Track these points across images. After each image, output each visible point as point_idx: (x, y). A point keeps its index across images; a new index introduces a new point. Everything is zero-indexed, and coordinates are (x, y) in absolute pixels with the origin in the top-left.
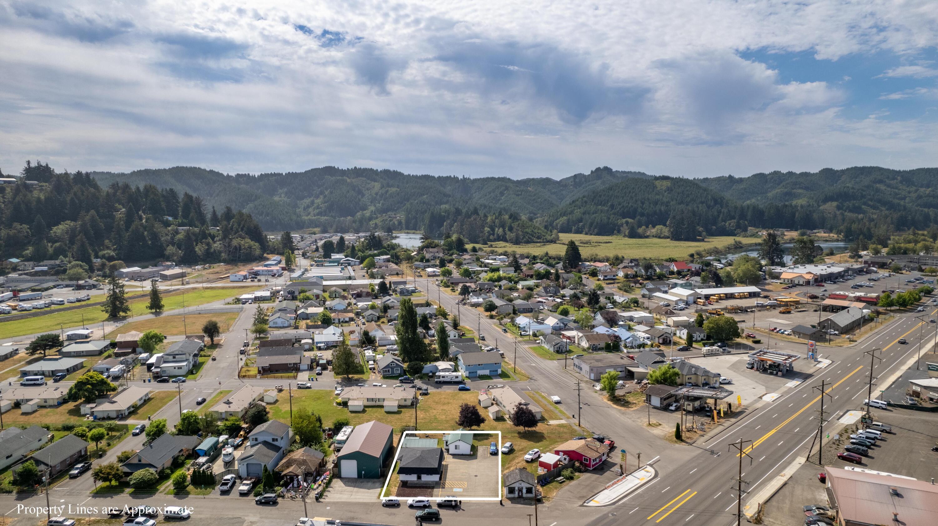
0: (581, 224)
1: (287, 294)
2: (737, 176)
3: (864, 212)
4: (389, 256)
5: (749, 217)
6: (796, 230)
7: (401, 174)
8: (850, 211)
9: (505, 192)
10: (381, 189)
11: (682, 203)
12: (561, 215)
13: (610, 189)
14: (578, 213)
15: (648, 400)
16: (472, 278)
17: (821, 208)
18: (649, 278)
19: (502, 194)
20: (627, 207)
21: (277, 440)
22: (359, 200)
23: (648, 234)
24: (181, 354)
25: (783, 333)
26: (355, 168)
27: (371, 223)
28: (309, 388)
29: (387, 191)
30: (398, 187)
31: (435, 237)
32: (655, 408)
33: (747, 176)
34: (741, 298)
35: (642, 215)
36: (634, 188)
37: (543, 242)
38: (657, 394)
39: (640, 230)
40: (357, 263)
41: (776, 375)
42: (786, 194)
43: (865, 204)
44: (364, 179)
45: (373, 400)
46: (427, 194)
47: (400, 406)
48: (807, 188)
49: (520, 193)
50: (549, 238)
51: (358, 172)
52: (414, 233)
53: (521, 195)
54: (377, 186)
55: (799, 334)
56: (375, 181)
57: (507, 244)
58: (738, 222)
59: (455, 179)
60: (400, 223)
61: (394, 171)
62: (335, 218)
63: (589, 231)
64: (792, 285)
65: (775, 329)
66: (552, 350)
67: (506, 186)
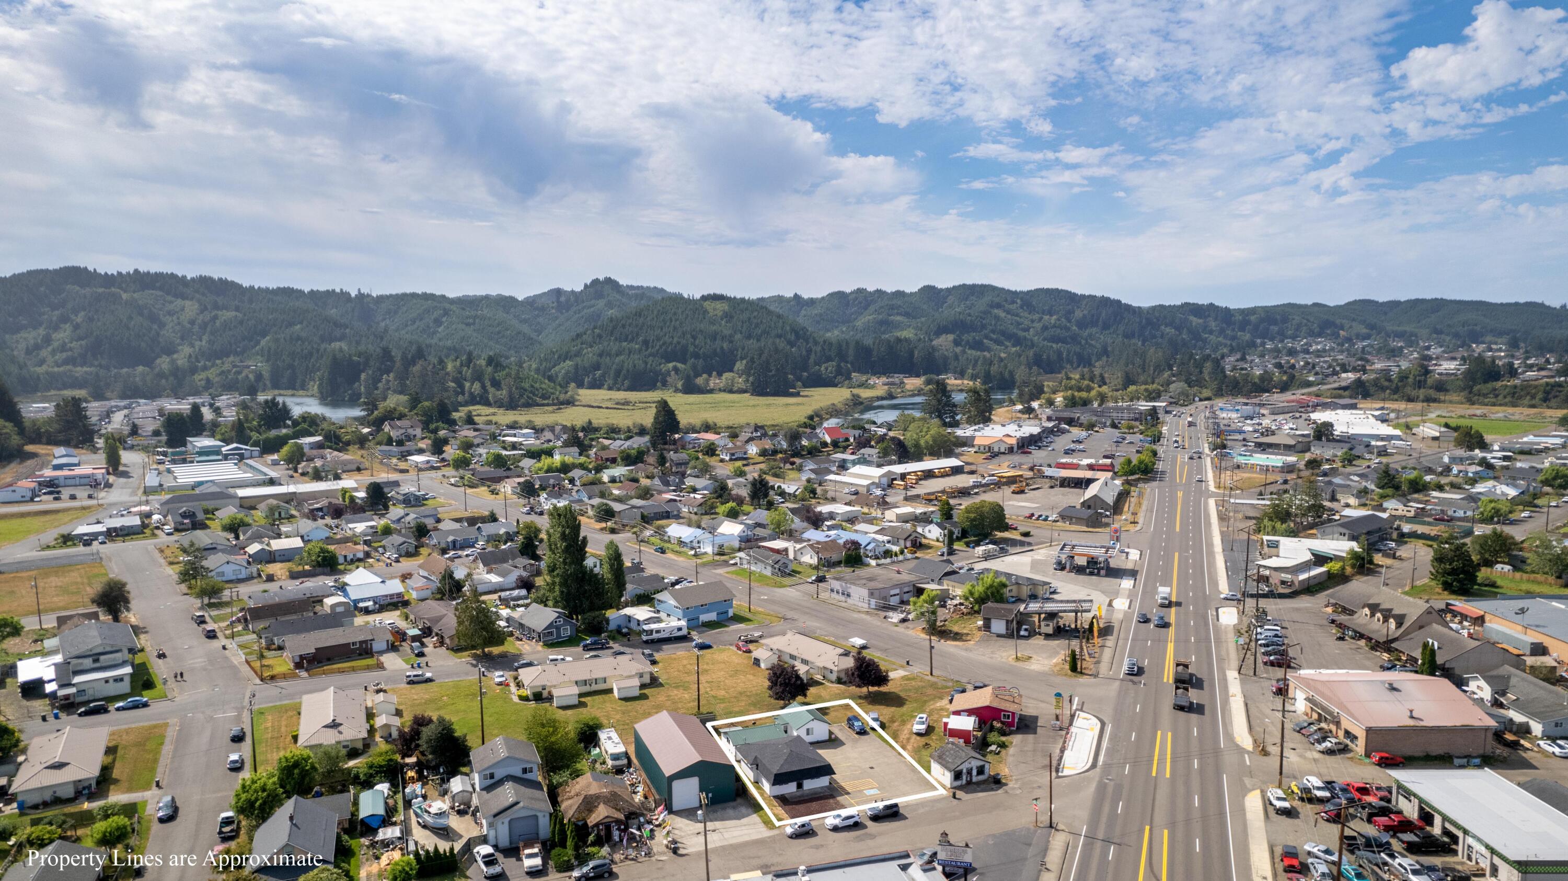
0: (598, 373)
1: (180, 519)
2: (806, 296)
3: (989, 350)
4: (318, 438)
5: (851, 358)
6: (918, 376)
7: (233, 285)
8: (971, 348)
9: (444, 319)
10: (202, 312)
11: (749, 337)
12: (559, 357)
13: (639, 314)
14: (590, 355)
15: (987, 626)
16: (509, 469)
17: (934, 343)
18: (797, 454)
19: (438, 322)
20: (671, 343)
21: (531, 771)
22: (158, 334)
23: (712, 385)
24: (111, 652)
25: (1046, 520)
26: (136, 271)
27: (197, 377)
28: (429, 680)
29: (216, 317)
30: (237, 309)
31: (343, 400)
32: (999, 636)
33: (820, 296)
34: (942, 476)
35: (696, 356)
36: (675, 314)
37: (554, 404)
38: (999, 617)
39: (700, 381)
40: (256, 454)
41: (1098, 574)
42: (883, 323)
43: (987, 337)
44: (160, 293)
45: (585, 682)
46: (301, 323)
47: (643, 686)
48: (907, 315)
49: (471, 321)
50: (562, 397)
51: (141, 280)
52: (293, 395)
53: (474, 324)
54: (190, 308)
55: (1070, 518)
56: (184, 297)
57: (492, 410)
58: (839, 366)
59: (344, 295)
60: (259, 377)
61: (220, 279)
62: (108, 368)
63: (615, 383)
64: (992, 454)
65: (1033, 515)
66: (768, 572)
67: (445, 309)
